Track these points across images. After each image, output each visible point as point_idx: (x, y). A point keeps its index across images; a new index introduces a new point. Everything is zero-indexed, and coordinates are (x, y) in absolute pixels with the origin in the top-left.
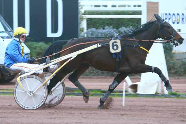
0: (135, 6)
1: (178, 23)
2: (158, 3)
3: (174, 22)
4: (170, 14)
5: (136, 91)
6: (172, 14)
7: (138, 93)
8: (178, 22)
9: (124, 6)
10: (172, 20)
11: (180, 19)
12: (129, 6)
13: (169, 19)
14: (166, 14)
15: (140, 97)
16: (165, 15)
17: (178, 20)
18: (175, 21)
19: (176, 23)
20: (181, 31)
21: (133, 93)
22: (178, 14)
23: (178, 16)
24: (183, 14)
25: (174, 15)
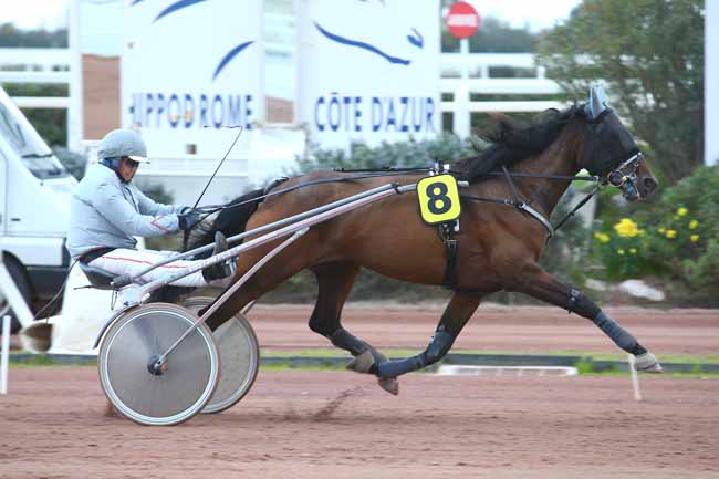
0: (56, 69)
1: (188, 125)
2: (116, 59)
3: (174, 120)
4: (161, 97)
5: (48, 346)
6: (167, 96)
7: (53, 351)
8: (188, 120)
9: (21, 68)
10: (169, 116)
11: (193, 112)
12: (37, 69)
13: (160, 111)
14: (150, 96)
15: (60, 364)
16: (145, 97)
17: (189, 115)
18: (179, 117)
19: (181, 124)
20: (199, 149)
21: (35, 352)
22: (188, 97)
23: (189, 102)
24: (204, 97)
25: (174, 97)
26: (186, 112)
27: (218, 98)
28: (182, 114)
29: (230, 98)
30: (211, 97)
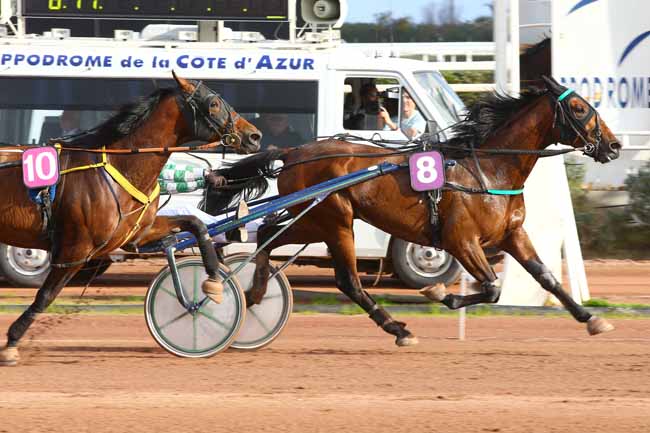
1: (597, 105)
4: (573, 80)
6: (579, 80)
8: (597, 101)
11: (601, 93)
14: (563, 80)
17: (598, 97)
22: (597, 80)
23: (597, 85)
24: (611, 80)
25: (585, 81)
26: (595, 94)
27: (624, 81)
28: (592, 95)
29: (635, 80)
30: (617, 80)
